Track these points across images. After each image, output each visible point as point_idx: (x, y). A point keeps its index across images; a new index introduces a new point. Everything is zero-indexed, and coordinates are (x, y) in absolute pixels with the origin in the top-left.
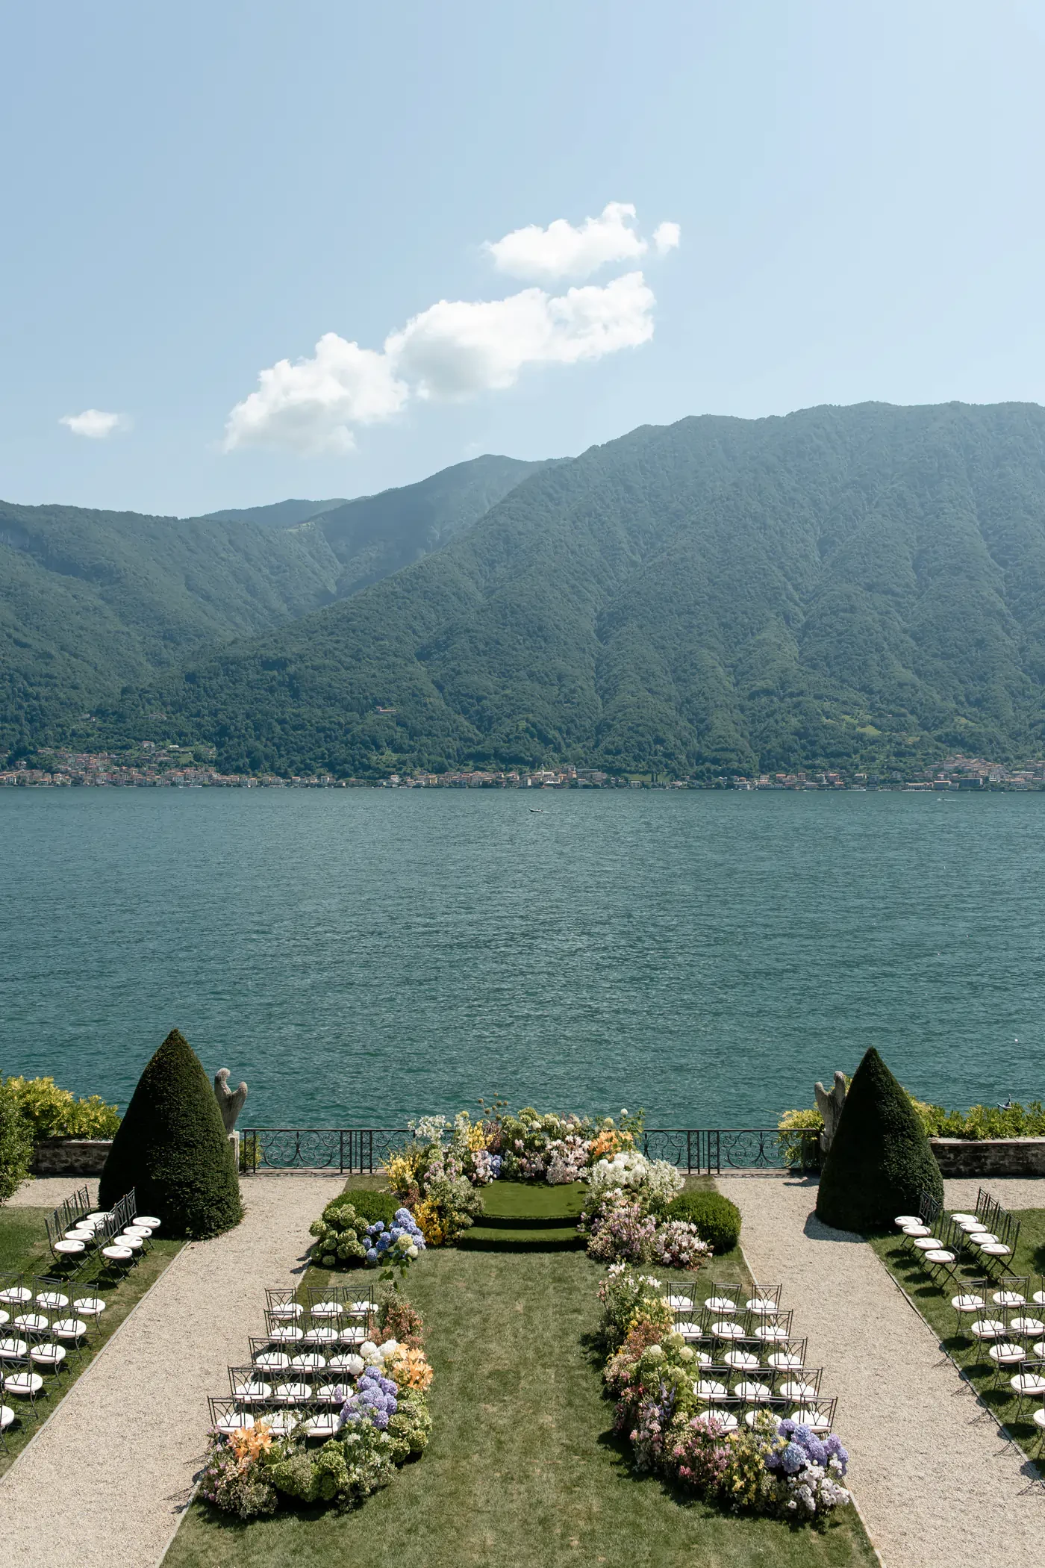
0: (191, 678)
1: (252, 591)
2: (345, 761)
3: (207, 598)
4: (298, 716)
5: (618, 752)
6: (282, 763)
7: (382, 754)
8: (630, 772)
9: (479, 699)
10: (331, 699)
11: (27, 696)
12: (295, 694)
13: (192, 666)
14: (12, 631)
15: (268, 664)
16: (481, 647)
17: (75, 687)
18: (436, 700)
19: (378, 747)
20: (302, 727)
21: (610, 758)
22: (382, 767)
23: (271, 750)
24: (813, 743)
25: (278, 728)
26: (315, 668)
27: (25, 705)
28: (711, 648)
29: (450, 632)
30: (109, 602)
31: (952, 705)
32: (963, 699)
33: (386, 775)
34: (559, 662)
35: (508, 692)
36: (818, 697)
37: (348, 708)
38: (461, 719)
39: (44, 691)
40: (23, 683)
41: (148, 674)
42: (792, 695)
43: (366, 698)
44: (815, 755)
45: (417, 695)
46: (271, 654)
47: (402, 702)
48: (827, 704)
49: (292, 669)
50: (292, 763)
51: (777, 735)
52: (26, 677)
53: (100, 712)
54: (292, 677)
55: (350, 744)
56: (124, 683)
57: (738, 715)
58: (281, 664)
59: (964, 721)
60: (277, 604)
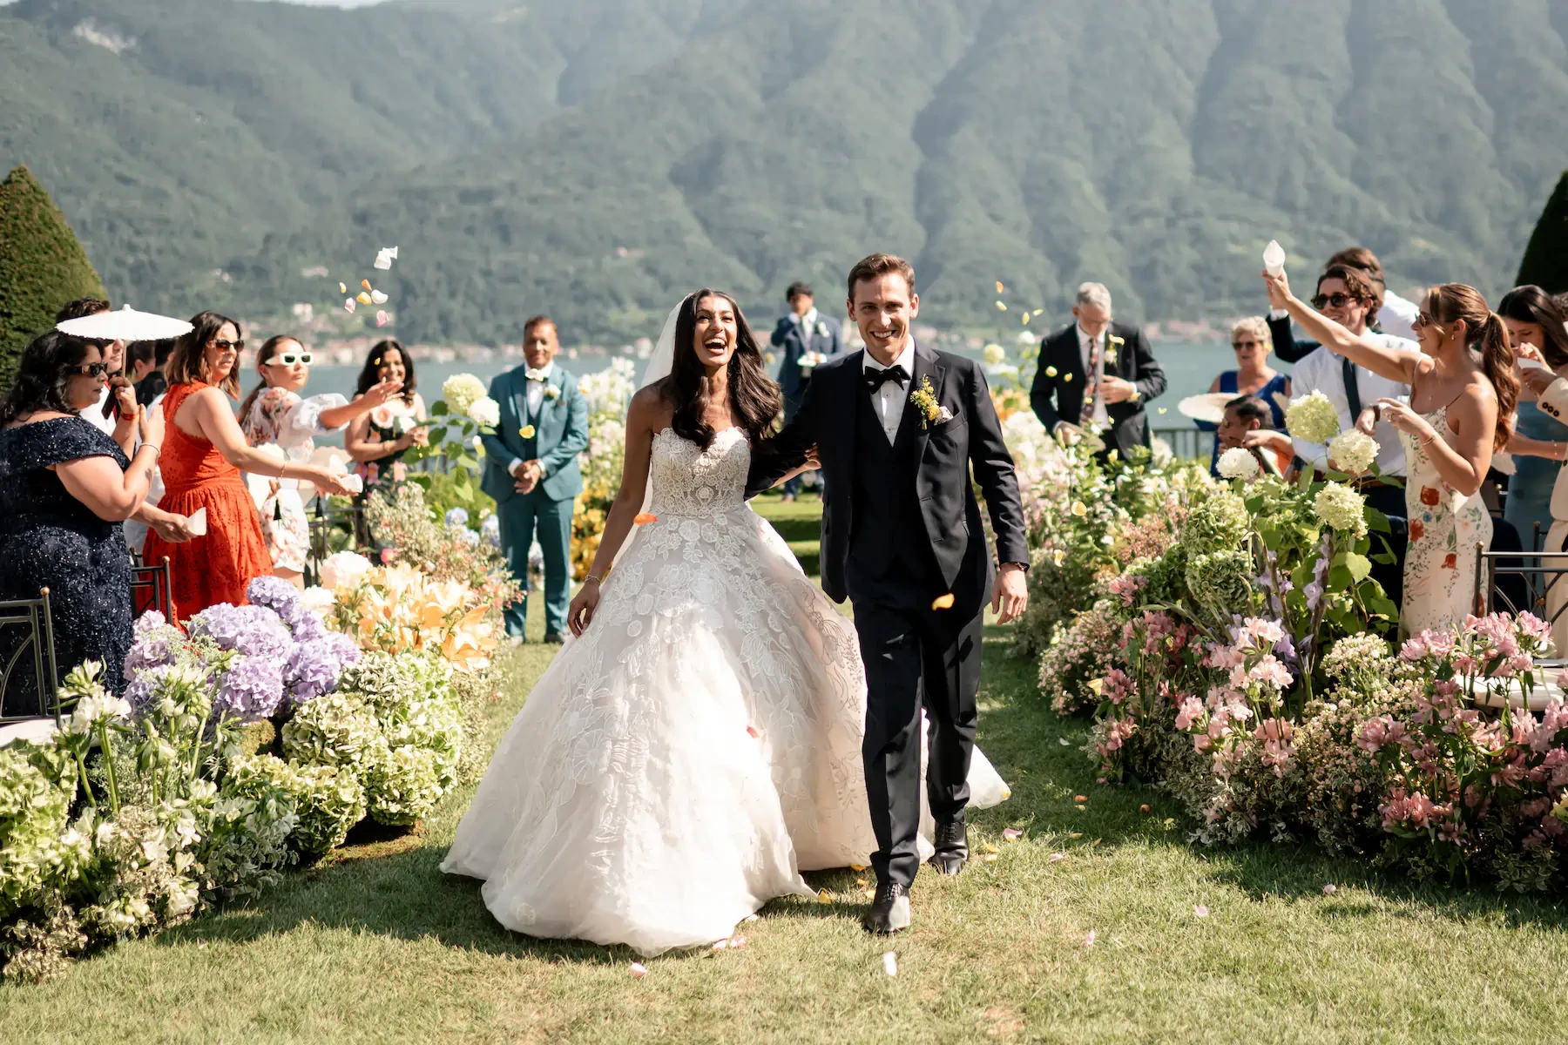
0: (362, 218)
1: (442, 98)
2: (576, 323)
3: (384, 111)
4: (506, 265)
5: (948, 299)
6: (486, 329)
7: (624, 311)
8: (969, 326)
9: (758, 235)
10: (554, 240)
11: (132, 248)
12: (505, 234)
13: (361, 203)
14: (110, 162)
15: (466, 197)
16: (759, 163)
17: (199, 235)
18: (697, 239)
19: (619, 302)
20: (513, 279)
21: (938, 308)
22: (626, 329)
23: (473, 312)
24: (1217, 279)
25: (480, 283)
26: (533, 200)
27: (130, 260)
28: (1075, 158)
29: (717, 148)
30: (246, 119)
31: (1406, 223)
32: (1420, 213)
33: (630, 339)
34: (869, 185)
35: (799, 225)
36: (1223, 217)
37: (577, 252)
38: (734, 263)
39: (154, 241)
40: (125, 232)
41: (302, 215)
42: (1185, 216)
43: (601, 238)
44: (1218, 295)
45: (672, 233)
46: (470, 182)
47: (653, 242)
48: (1234, 227)
49: (499, 202)
50: (499, 328)
51: (1168, 270)
52: (130, 222)
53: (234, 268)
54: (499, 213)
55: (580, 300)
56: (267, 228)
57: (1114, 246)
58: (486, 195)
59: (1421, 244)
60: (478, 116)
